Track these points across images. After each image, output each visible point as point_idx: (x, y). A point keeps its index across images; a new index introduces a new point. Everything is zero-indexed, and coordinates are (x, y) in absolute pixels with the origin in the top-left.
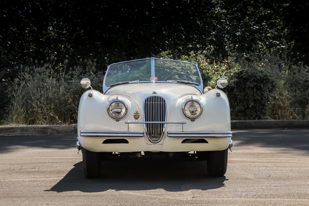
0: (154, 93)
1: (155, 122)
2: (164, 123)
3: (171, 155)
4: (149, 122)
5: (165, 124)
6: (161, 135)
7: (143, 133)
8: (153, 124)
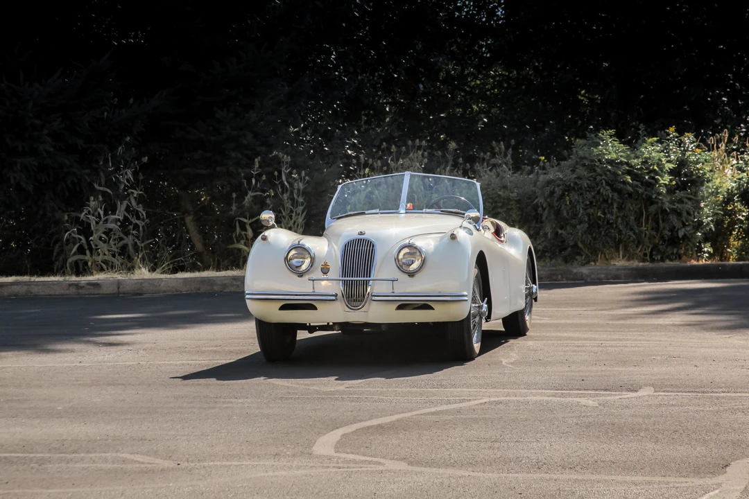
0: (361, 233)
1: (356, 279)
2: (369, 280)
3: (384, 328)
4: (346, 279)
5: (371, 282)
6: (364, 297)
7: (336, 295)
8: (352, 281)
